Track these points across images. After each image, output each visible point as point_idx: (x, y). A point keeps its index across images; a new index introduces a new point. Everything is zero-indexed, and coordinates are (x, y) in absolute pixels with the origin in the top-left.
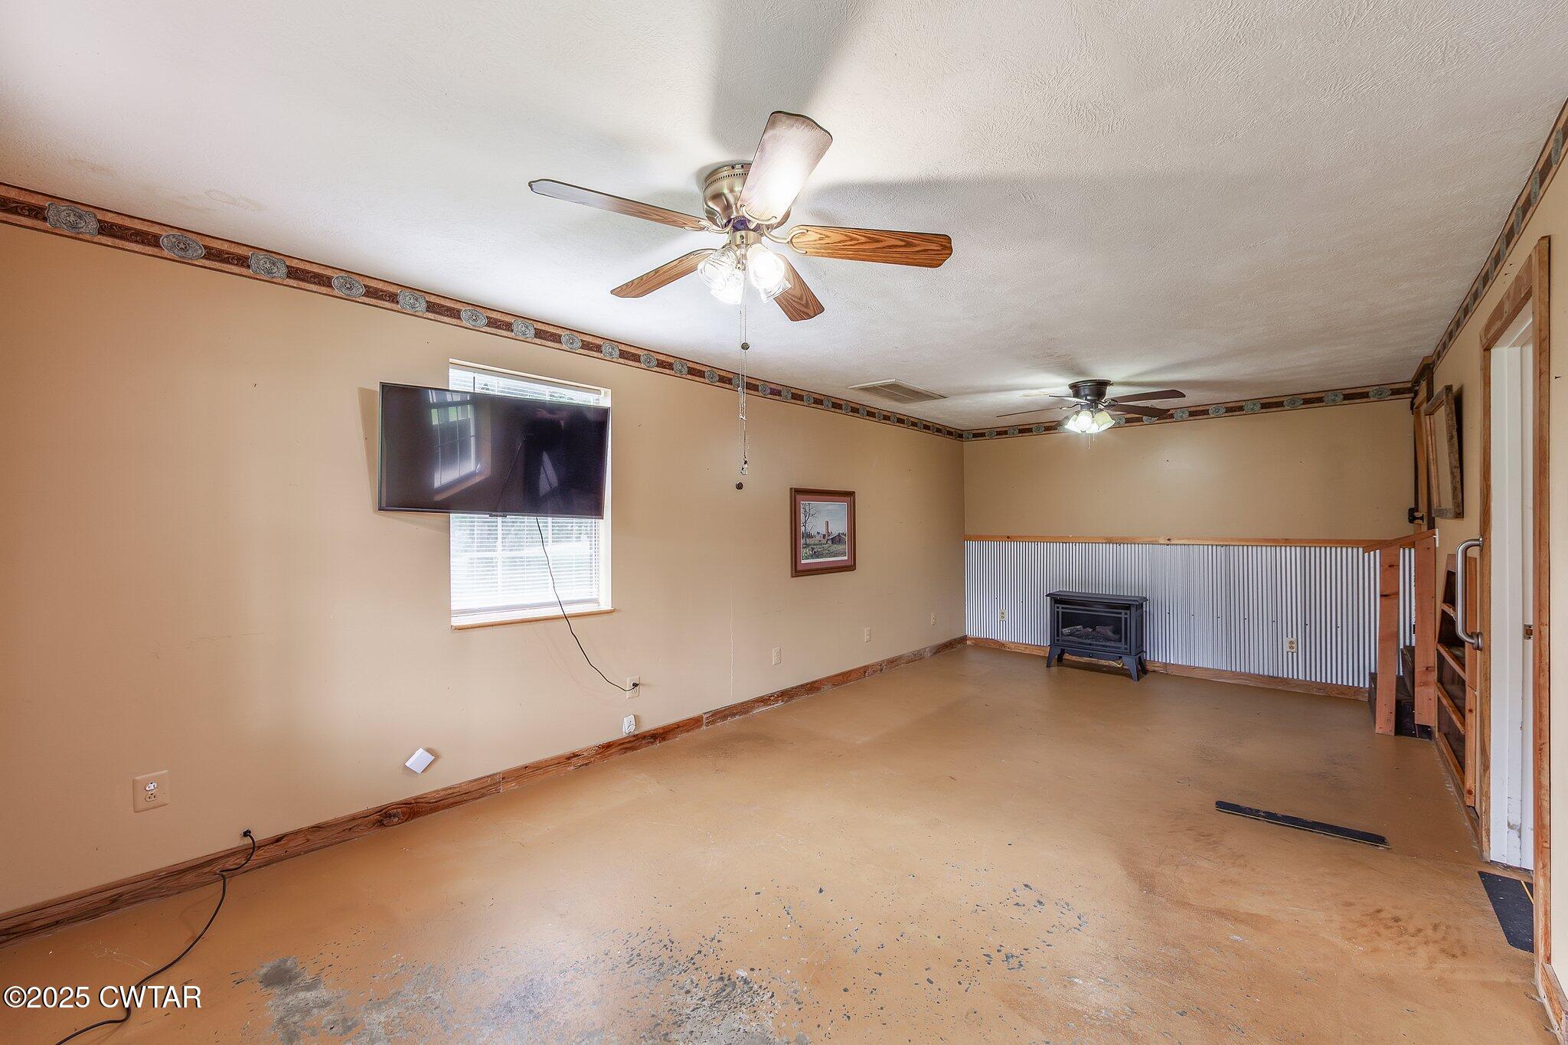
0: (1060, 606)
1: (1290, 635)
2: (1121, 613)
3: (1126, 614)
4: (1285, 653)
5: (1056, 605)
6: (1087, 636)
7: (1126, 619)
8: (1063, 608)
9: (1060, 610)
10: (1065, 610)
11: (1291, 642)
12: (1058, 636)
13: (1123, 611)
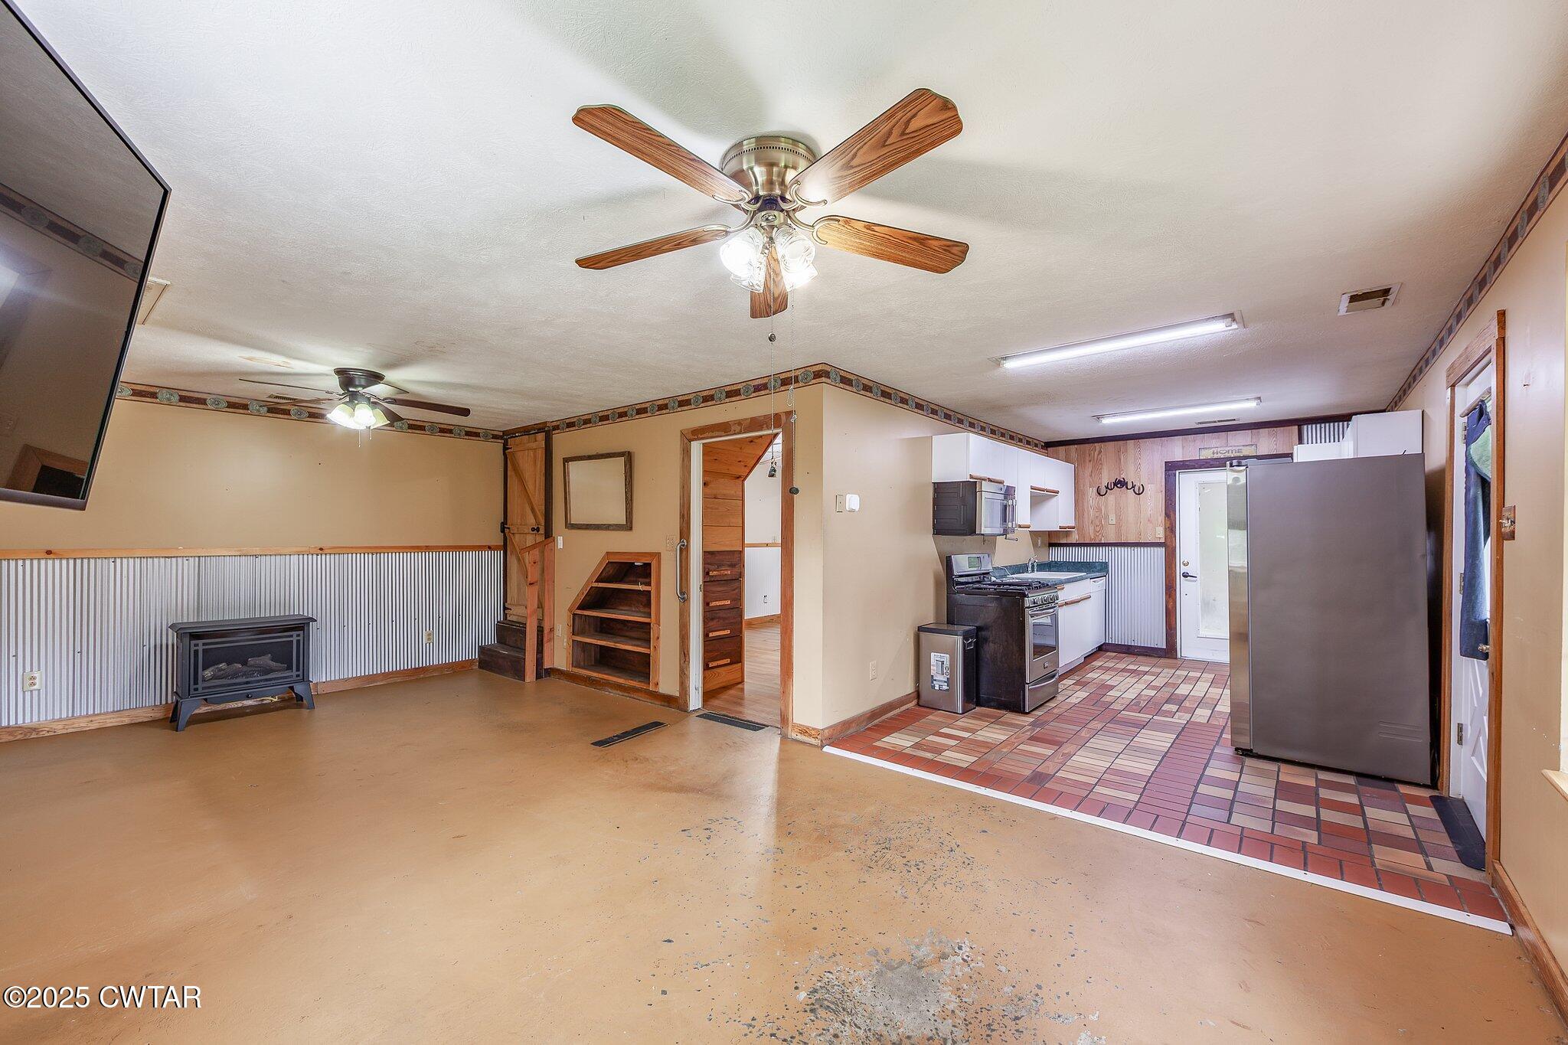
0: (200, 642)
1: (428, 630)
2: (292, 636)
3: (298, 635)
4: (424, 645)
5: (193, 642)
6: (235, 675)
7: (298, 641)
8: (204, 644)
9: (200, 648)
10: (207, 647)
11: (429, 635)
12: (196, 683)
13: (294, 633)
